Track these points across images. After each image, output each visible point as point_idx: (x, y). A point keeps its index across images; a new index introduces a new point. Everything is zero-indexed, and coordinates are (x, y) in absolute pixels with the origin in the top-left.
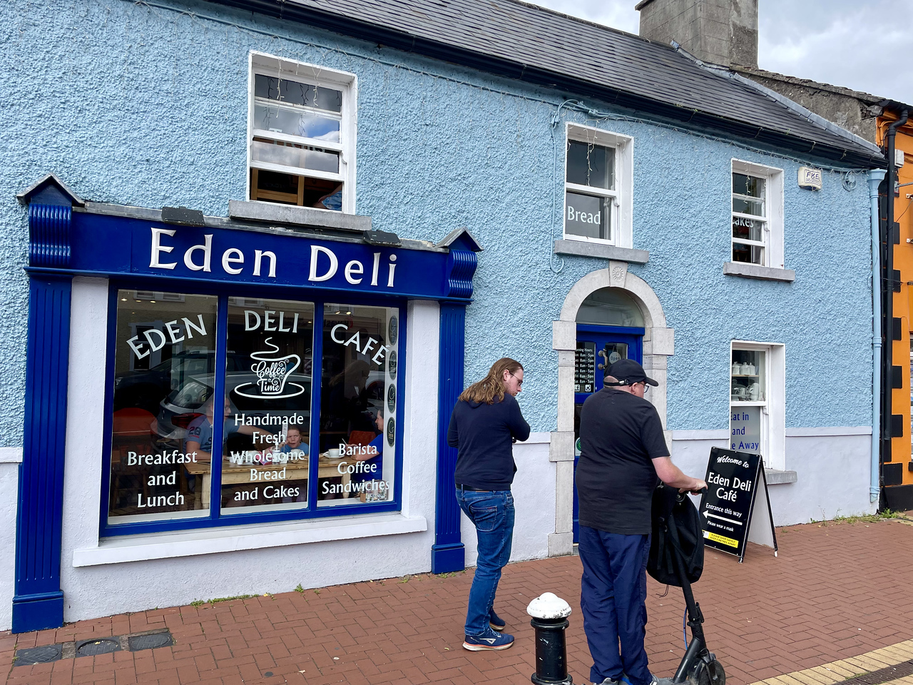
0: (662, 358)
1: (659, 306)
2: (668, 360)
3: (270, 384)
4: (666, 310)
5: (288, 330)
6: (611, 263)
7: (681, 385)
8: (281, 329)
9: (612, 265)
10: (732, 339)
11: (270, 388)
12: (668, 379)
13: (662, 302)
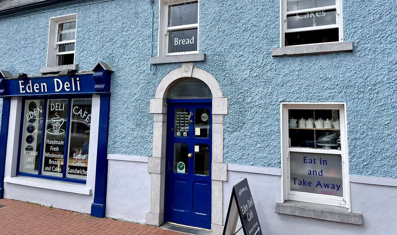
0: (219, 116)
1: (217, 84)
2: (224, 117)
3: (56, 129)
4: (222, 86)
5: (61, 110)
6: (183, 64)
7: (236, 134)
8: (60, 110)
9: (184, 66)
10: (281, 102)
11: (56, 131)
12: (224, 130)
13: (219, 82)
